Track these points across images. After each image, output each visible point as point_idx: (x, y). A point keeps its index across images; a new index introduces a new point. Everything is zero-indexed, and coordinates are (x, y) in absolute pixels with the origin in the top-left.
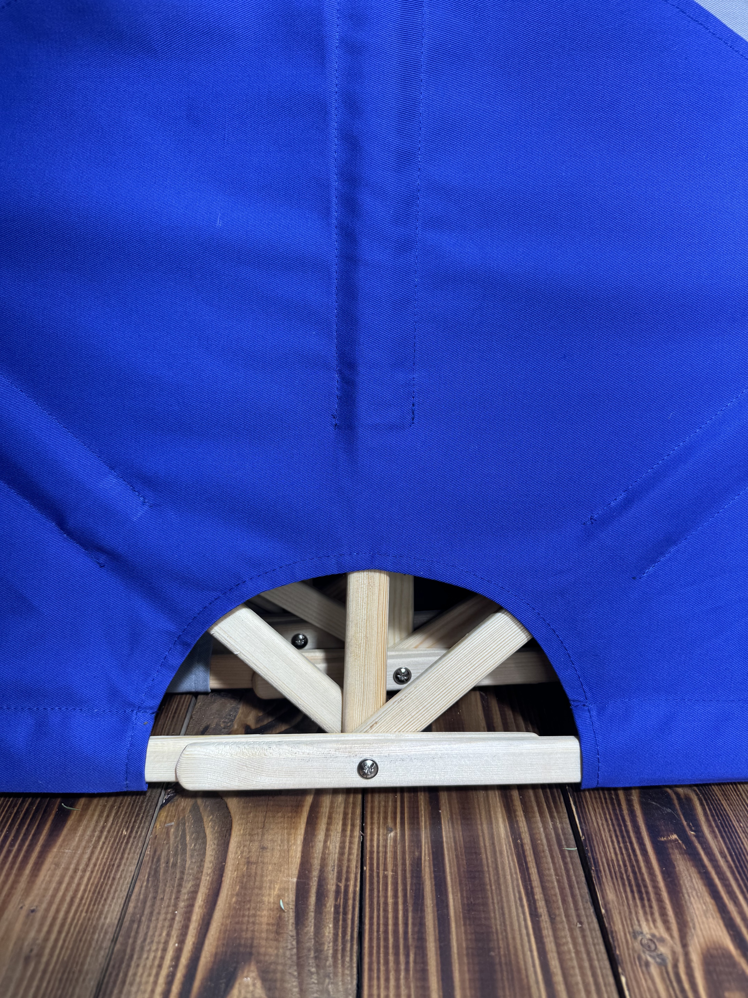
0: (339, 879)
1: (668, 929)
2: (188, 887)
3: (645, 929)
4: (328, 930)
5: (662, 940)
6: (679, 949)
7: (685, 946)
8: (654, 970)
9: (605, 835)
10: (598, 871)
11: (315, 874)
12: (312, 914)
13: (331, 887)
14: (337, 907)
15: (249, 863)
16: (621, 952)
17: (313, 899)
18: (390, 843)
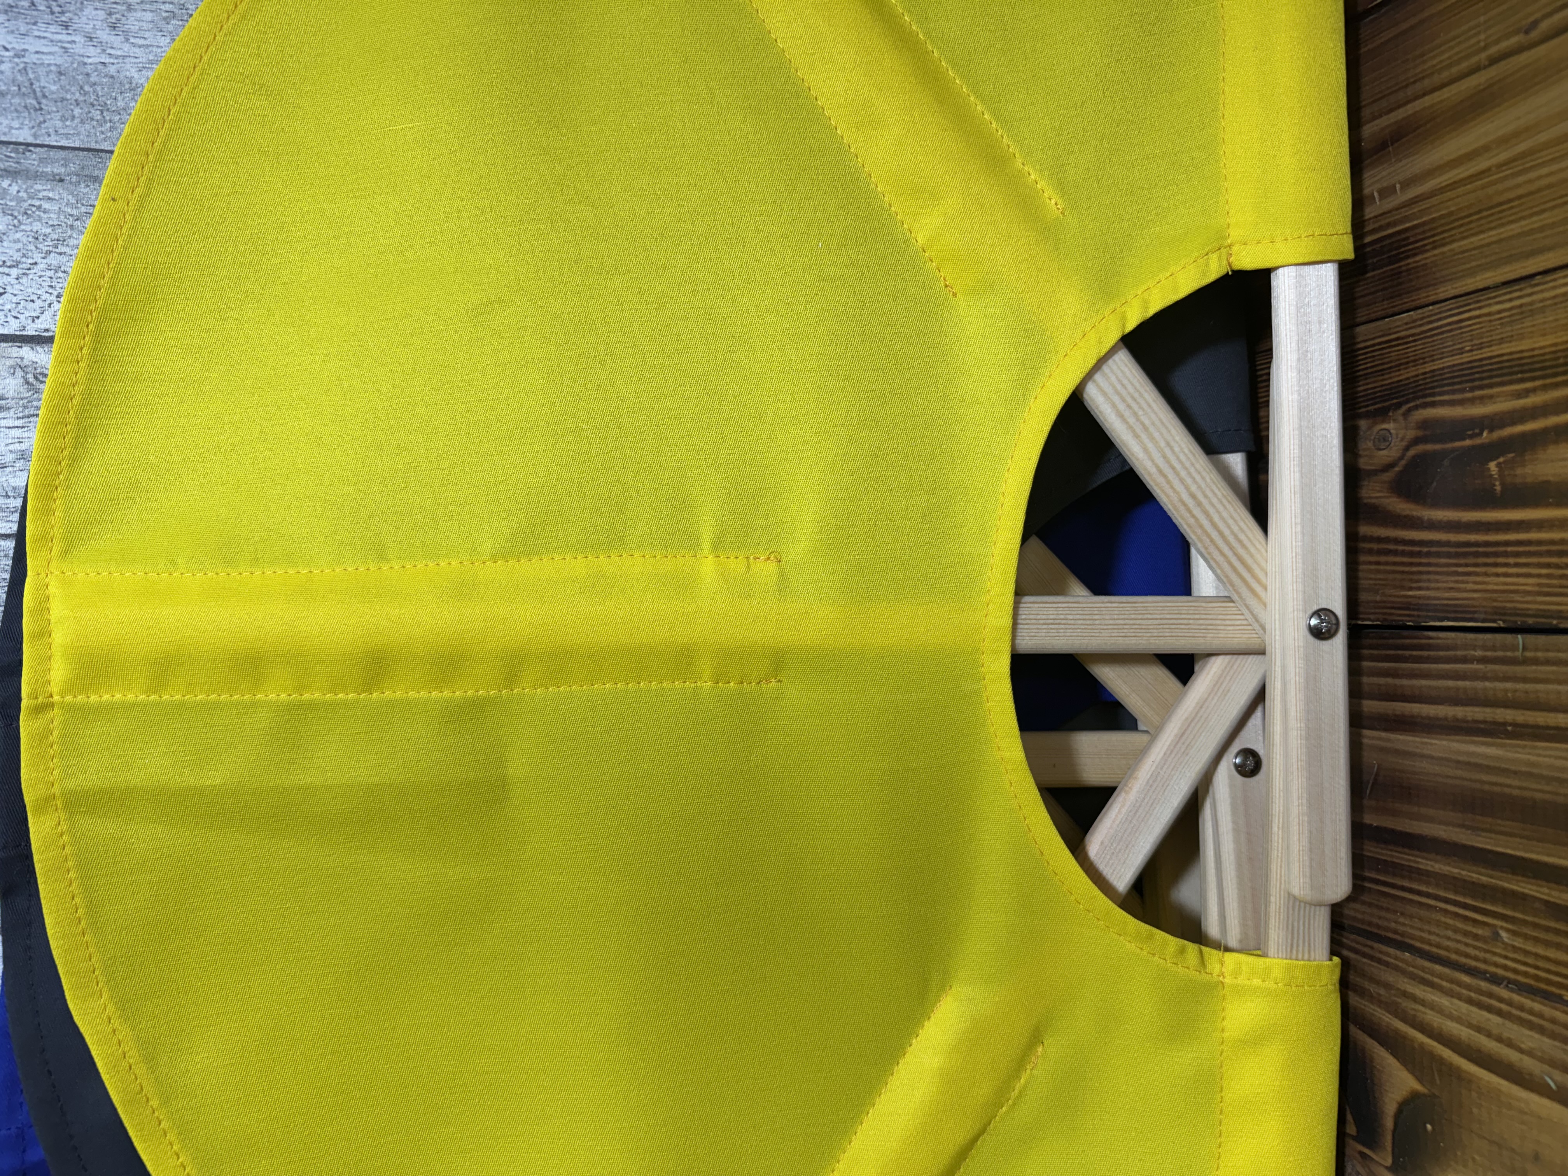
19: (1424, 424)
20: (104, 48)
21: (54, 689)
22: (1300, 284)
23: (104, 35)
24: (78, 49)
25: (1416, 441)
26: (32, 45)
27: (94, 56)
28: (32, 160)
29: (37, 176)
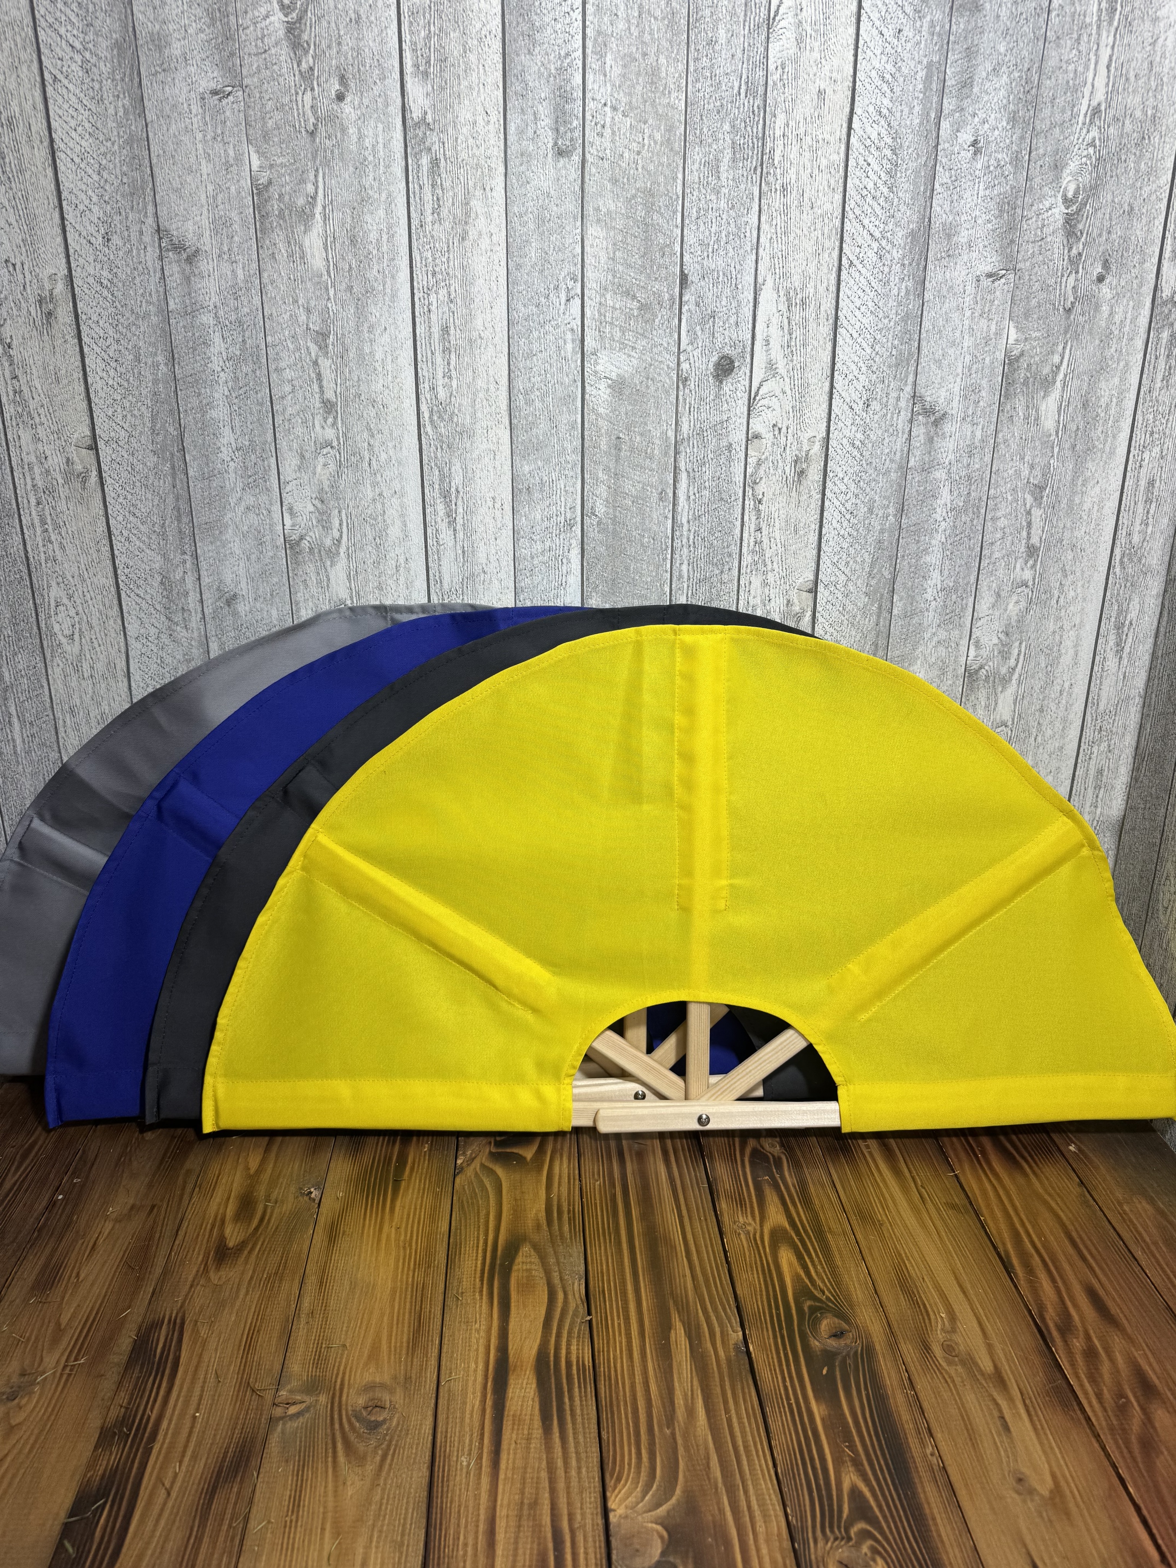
0: (569, 1205)
1: (754, 1219)
2: (483, 1213)
3: (741, 1219)
4: (566, 1228)
5: (750, 1224)
6: (758, 1227)
7: (761, 1226)
8: (743, 1236)
9: (725, 1178)
10: (718, 1195)
11: (555, 1203)
12: (556, 1221)
13: (565, 1209)
14: (569, 1219)
15: (516, 1200)
16: (726, 1229)
17: (555, 1215)
18: (597, 1187)
19: (780, 1159)
20: (930, 639)
21: (681, 637)
22: (833, 1111)
23: (935, 639)
24: (930, 630)
25: (773, 1156)
26: (931, 614)
27: (927, 636)
28: (885, 614)
29: (879, 617)
